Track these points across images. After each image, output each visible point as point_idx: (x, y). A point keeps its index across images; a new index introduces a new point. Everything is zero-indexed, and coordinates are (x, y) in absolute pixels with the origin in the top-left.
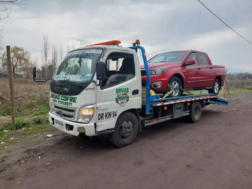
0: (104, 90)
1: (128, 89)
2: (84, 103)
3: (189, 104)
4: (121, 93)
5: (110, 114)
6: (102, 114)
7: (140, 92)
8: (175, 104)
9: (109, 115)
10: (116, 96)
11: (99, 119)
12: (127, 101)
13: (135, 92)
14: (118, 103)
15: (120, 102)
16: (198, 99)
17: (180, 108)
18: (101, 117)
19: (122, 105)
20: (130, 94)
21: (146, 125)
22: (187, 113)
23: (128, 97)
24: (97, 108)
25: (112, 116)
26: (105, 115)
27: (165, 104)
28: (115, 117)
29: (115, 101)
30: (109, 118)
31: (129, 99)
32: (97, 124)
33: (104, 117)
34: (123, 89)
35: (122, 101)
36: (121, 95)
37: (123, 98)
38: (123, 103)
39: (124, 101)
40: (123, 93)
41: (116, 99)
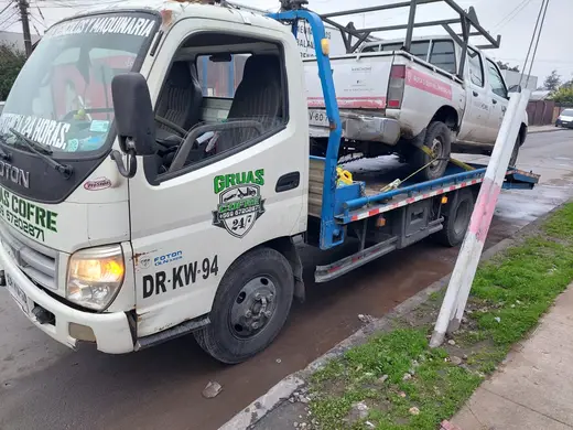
0: (165, 185)
1: (260, 172)
3: (444, 200)
4: (234, 191)
5: (191, 272)
6: (158, 275)
7: (305, 180)
9: (185, 275)
10: (214, 202)
11: (146, 295)
12: (258, 215)
13: (288, 182)
14: (222, 225)
15: (229, 222)
17: (420, 215)
18: (155, 284)
19: (239, 231)
20: (267, 190)
21: (319, 279)
23: (262, 202)
24: (135, 257)
25: (199, 276)
26: (170, 276)
28: (211, 275)
29: (211, 221)
30: (187, 283)
31: (265, 206)
32: (138, 312)
33: (166, 283)
34: (244, 174)
35: (239, 218)
36: (237, 198)
37: (242, 207)
38: (242, 226)
39: (245, 217)
40: (244, 190)
41: (215, 213)
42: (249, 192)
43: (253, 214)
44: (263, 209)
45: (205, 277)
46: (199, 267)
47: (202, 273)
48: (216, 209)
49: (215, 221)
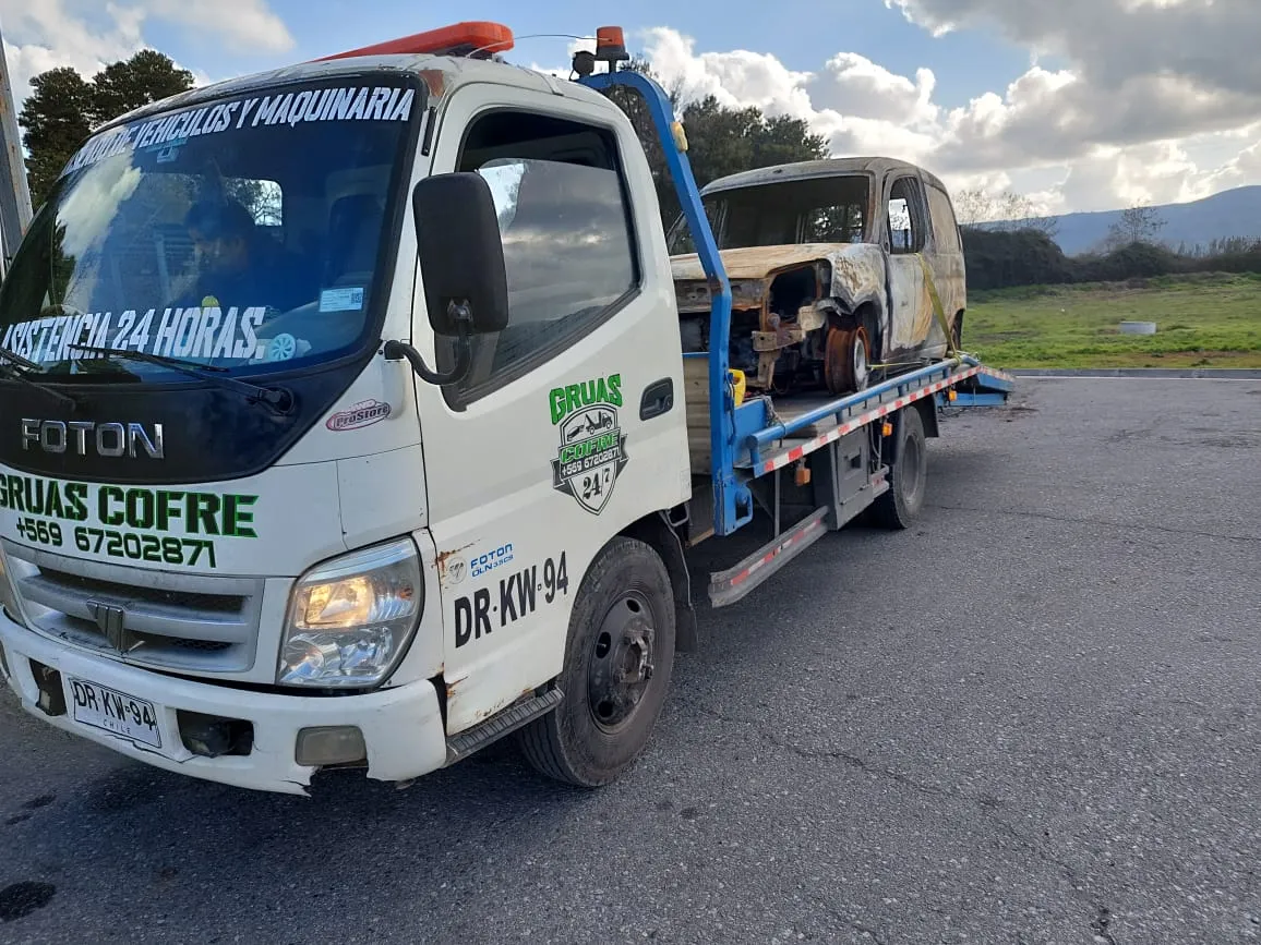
0: (480, 408)
1: (615, 379)
4: (580, 420)
5: (526, 583)
6: (480, 595)
7: (680, 396)
9: (519, 595)
10: (549, 443)
11: (461, 640)
12: (619, 468)
13: (657, 399)
14: (568, 490)
15: (577, 482)
17: (857, 462)
18: (472, 617)
19: (595, 501)
20: (628, 415)
22: (879, 481)
23: (621, 441)
24: (441, 560)
25: (540, 596)
26: (495, 600)
28: (559, 593)
29: (551, 481)
30: (523, 612)
31: (627, 448)
32: (448, 680)
33: (490, 613)
34: (592, 383)
35: (591, 474)
36: (584, 434)
37: (594, 452)
38: (597, 490)
39: (599, 470)
40: (594, 416)
41: (556, 464)
43: (612, 466)
44: (624, 455)
45: (549, 598)
46: (540, 577)
47: (544, 590)
48: (555, 456)
49: (557, 482)
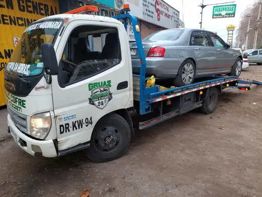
0: (67, 88)
1: (109, 82)
2: (36, 111)
3: (201, 93)
4: (98, 90)
5: (80, 124)
6: (66, 124)
7: (130, 85)
8: (182, 95)
9: (78, 125)
10: (89, 94)
11: (61, 133)
12: (110, 100)
13: (123, 86)
14: (93, 104)
15: (96, 103)
16: (213, 85)
17: (189, 100)
18: (64, 129)
19: (101, 106)
20: (113, 89)
21: (140, 128)
22: (198, 104)
23: (111, 94)
24: (55, 117)
26: (71, 125)
27: (168, 97)
28: (90, 125)
29: (88, 102)
30: (79, 128)
31: (112, 96)
32: (58, 140)
33: (69, 128)
34: (102, 82)
35: (101, 101)
36: (99, 93)
37: (102, 96)
38: (102, 104)
39: (103, 100)
40: (102, 89)
41: (90, 99)
42: (105, 90)
43: (107, 99)
44: (111, 97)
45: (87, 126)
46: (84, 121)
47: (85, 124)
48: (90, 97)
49: (90, 102)
